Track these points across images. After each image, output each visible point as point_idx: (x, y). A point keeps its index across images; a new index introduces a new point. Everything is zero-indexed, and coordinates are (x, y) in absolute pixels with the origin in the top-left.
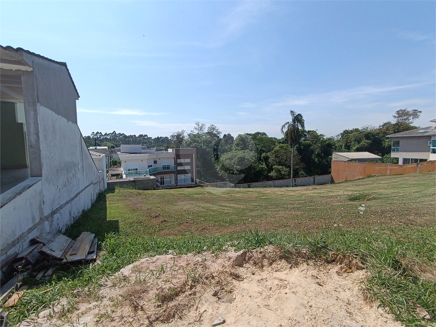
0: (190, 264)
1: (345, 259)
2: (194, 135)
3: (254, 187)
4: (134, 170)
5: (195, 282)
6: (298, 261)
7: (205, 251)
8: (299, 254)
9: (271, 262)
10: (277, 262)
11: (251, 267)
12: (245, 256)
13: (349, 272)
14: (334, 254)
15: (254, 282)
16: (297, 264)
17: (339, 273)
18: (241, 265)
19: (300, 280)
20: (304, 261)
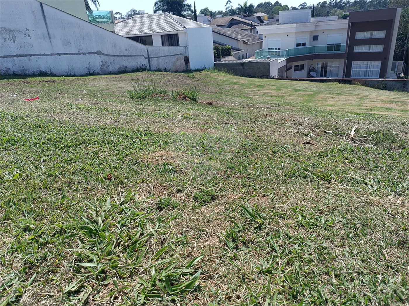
4: (276, 49)
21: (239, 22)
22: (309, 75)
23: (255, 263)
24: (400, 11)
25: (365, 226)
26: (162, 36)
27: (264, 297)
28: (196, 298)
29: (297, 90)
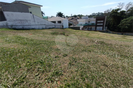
4: (81, 24)
21: (74, 19)
22: (88, 29)
23: (74, 69)
24: (106, 17)
25: (97, 61)
26: (58, 21)
27: (76, 76)
28: (62, 76)
29: (85, 33)
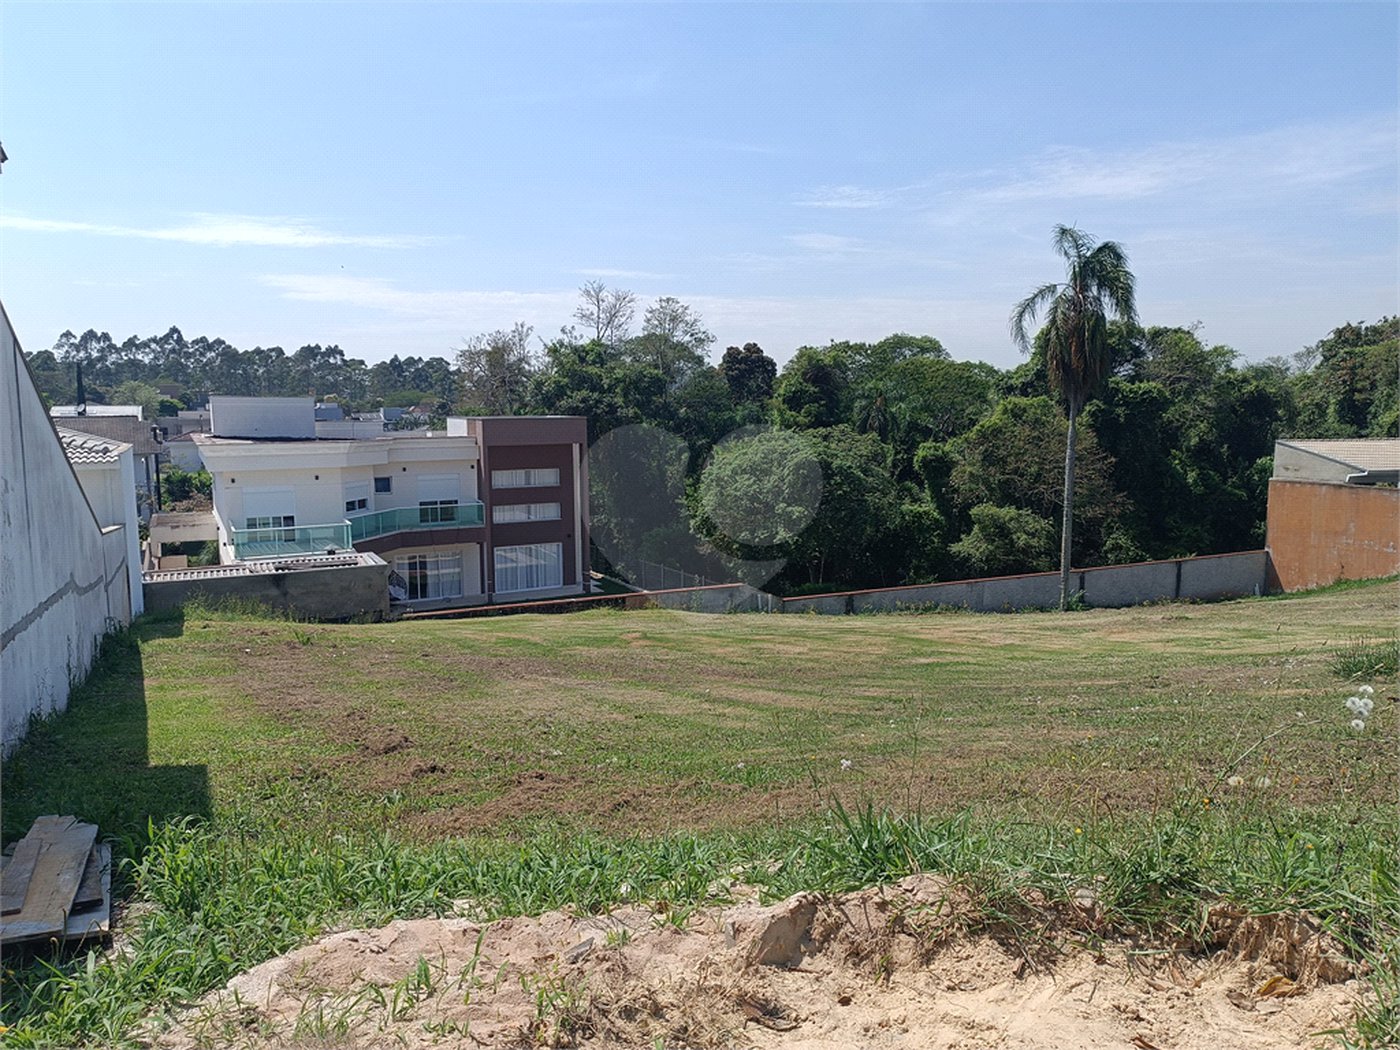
0: (552, 957)
1: (1271, 933)
2: (576, 350)
3: (877, 609)
4: (277, 521)
5: (573, 1031)
6: (1057, 943)
7: (625, 901)
8: (1060, 911)
9: (928, 951)
10: (958, 948)
11: (836, 972)
12: (810, 922)
13: (1283, 995)
14: (1224, 914)
15: (848, 1034)
16: (1048, 960)
17: (1242, 996)
18: (788, 964)
19: (1054, 1027)
20: (1084, 945)
